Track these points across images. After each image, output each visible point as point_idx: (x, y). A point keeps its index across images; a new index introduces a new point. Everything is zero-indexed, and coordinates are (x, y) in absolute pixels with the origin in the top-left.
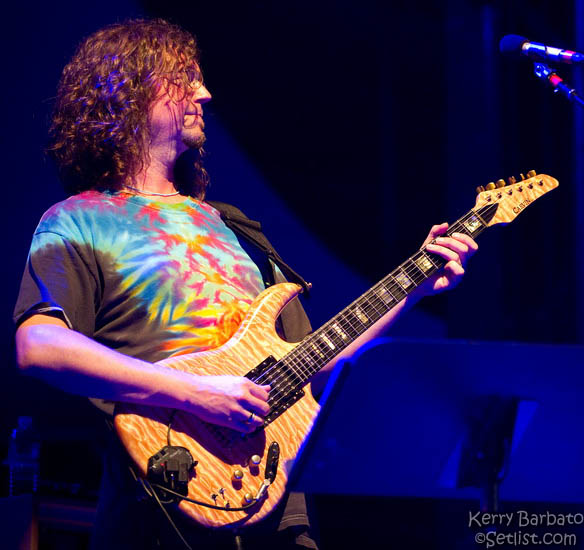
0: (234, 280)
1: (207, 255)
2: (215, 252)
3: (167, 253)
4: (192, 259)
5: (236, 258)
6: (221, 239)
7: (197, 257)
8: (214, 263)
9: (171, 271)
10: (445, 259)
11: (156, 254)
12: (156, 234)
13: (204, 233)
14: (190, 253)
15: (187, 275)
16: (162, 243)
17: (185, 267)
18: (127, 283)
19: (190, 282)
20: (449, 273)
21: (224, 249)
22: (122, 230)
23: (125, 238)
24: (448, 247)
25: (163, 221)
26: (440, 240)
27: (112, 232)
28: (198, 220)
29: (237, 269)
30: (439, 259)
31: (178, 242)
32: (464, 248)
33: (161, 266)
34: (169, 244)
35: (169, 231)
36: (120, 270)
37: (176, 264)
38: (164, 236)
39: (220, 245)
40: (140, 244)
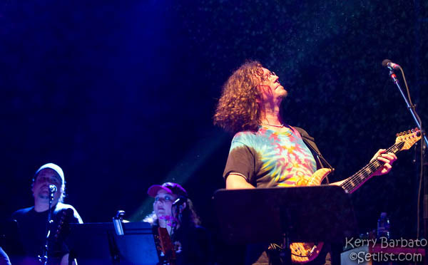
0: (304, 165)
1: (294, 154)
2: (297, 153)
3: (280, 154)
4: (289, 156)
5: (306, 156)
6: (300, 147)
7: (291, 155)
8: (297, 158)
9: (281, 162)
10: (384, 163)
11: (277, 155)
12: (277, 146)
13: (294, 145)
14: (289, 153)
15: (287, 164)
16: (279, 150)
17: (287, 161)
18: (265, 166)
19: (287, 167)
20: (386, 167)
21: (301, 152)
22: (264, 144)
23: (265, 147)
24: (386, 158)
25: (279, 140)
26: (383, 155)
27: (260, 144)
28: (292, 140)
29: (305, 160)
30: (382, 163)
31: (284, 149)
32: (392, 158)
33: (278, 160)
34: (281, 150)
35: (281, 145)
36: (263, 160)
37: (283, 159)
38: (279, 147)
39: (299, 150)
40: (270, 151)
